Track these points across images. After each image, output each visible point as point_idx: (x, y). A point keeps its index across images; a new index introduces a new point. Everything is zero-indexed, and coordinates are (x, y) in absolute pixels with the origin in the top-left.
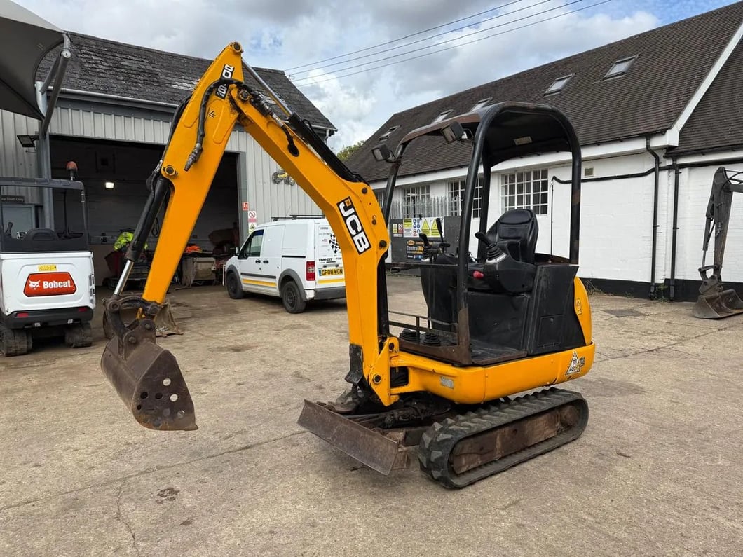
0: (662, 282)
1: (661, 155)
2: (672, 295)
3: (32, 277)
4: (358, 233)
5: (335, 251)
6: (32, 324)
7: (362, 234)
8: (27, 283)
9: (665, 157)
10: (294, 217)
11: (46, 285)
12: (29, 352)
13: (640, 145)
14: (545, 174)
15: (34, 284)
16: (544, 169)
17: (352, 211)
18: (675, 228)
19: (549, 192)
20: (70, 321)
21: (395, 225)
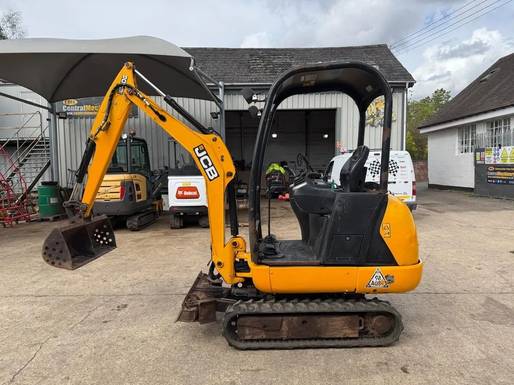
3: (180, 189)
4: (209, 167)
5: (374, 176)
6: (179, 213)
7: (213, 168)
8: (177, 192)
11: (186, 193)
12: (181, 227)
15: (180, 193)
17: (204, 153)
20: (197, 213)
21: (478, 154)
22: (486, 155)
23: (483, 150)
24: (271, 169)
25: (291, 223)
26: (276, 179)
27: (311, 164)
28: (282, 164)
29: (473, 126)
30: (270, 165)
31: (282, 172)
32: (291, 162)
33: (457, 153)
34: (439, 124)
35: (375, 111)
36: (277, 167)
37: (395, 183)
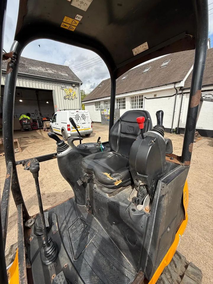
0: (175, 128)
1: (178, 89)
2: (177, 132)
5: (77, 121)
9: (179, 90)
10: (65, 110)
13: (172, 86)
14: (142, 96)
16: (142, 95)
18: (180, 112)
19: (143, 102)
21: (102, 111)
22: (104, 111)
23: (103, 110)
24: (22, 117)
25: (40, 146)
26: (26, 122)
27: (43, 114)
28: (28, 115)
29: (99, 102)
30: (21, 115)
31: (29, 119)
32: (32, 114)
33: (95, 110)
34: (89, 100)
35: (69, 93)
36: (25, 116)
37: (85, 123)
